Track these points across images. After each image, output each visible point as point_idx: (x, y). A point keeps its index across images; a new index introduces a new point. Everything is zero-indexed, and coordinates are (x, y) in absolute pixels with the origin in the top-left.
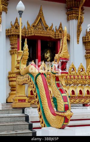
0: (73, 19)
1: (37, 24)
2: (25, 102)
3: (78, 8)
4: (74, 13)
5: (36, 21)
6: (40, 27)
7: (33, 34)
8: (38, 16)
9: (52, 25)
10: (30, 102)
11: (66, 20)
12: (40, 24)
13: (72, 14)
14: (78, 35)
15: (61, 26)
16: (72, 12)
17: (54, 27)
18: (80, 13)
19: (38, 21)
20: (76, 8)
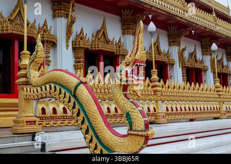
0: (61, 16)
1: (15, 18)
2: (35, 124)
3: (69, 3)
4: (62, 8)
5: (14, 14)
6: (18, 22)
7: (10, 31)
8: (17, 7)
9: (35, 21)
10: (41, 124)
11: (52, 17)
12: (18, 18)
13: (61, 10)
14: (68, 38)
15: (45, 24)
16: (61, 7)
17: (37, 25)
18: (71, 10)
19: (16, 13)
20: (65, 2)
